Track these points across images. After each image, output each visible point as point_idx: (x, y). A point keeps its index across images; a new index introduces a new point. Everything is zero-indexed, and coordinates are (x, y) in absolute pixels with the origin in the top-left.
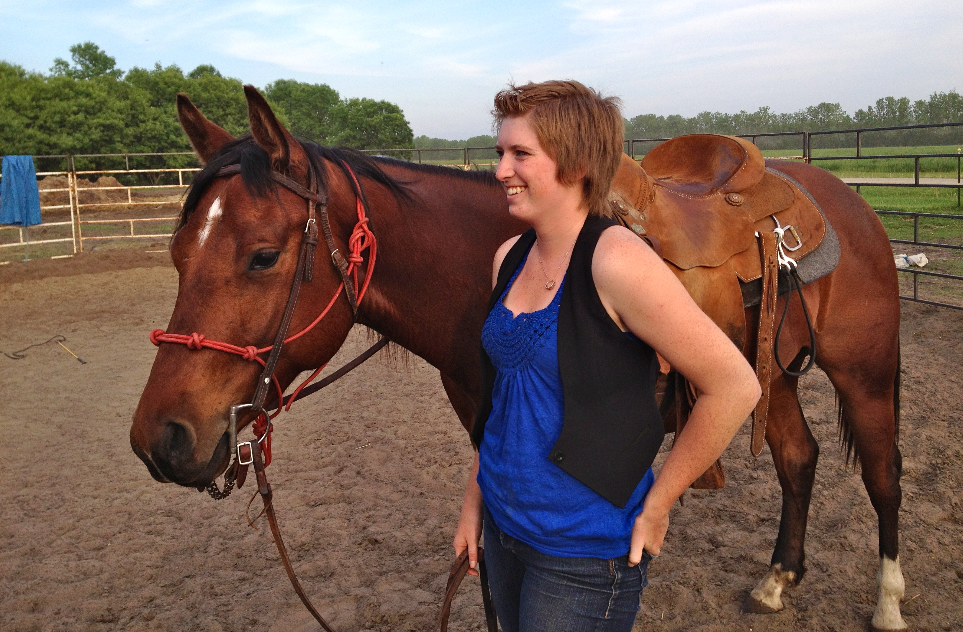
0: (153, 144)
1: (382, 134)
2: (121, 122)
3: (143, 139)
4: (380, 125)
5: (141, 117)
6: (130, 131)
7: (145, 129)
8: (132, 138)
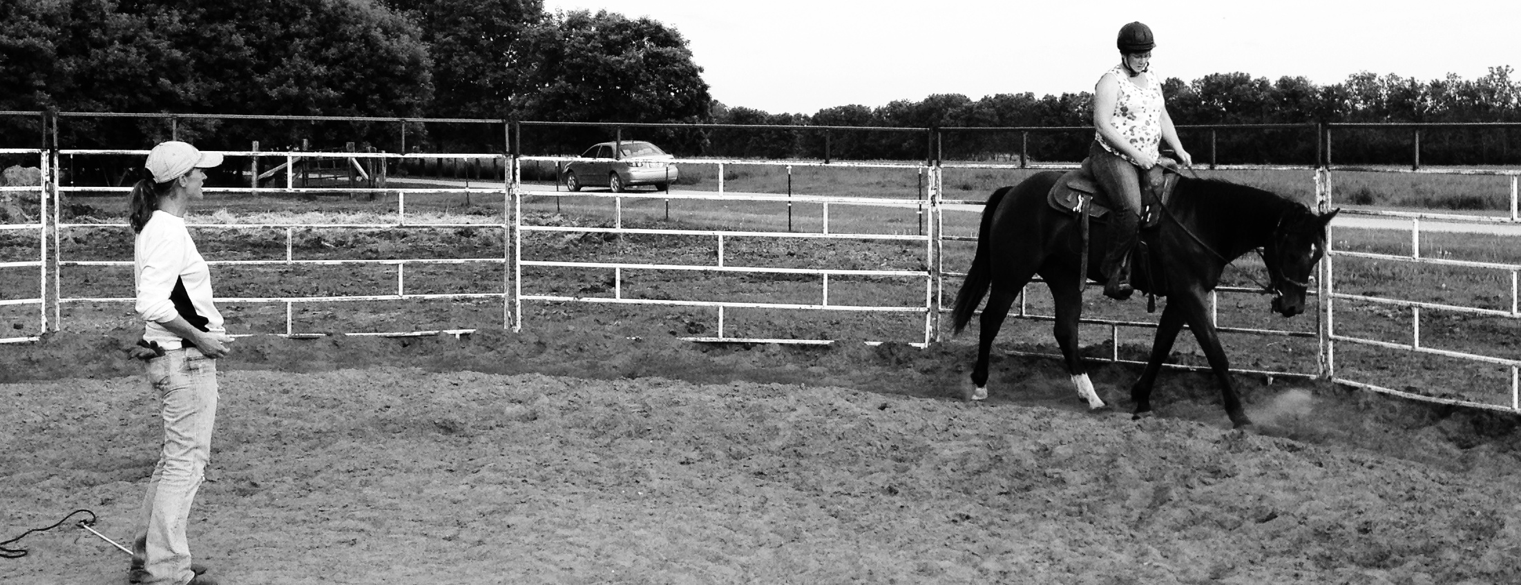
0: (118, 96)
1: (640, 92)
2: (50, 43)
3: (97, 84)
4: (637, 74)
5: (96, 34)
6: (69, 65)
7: (102, 62)
8: (70, 82)
